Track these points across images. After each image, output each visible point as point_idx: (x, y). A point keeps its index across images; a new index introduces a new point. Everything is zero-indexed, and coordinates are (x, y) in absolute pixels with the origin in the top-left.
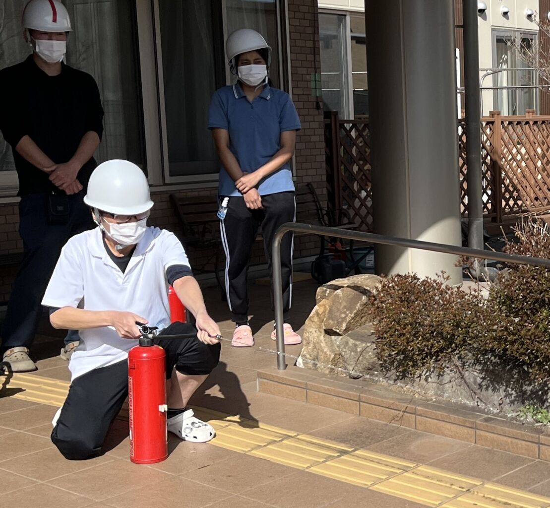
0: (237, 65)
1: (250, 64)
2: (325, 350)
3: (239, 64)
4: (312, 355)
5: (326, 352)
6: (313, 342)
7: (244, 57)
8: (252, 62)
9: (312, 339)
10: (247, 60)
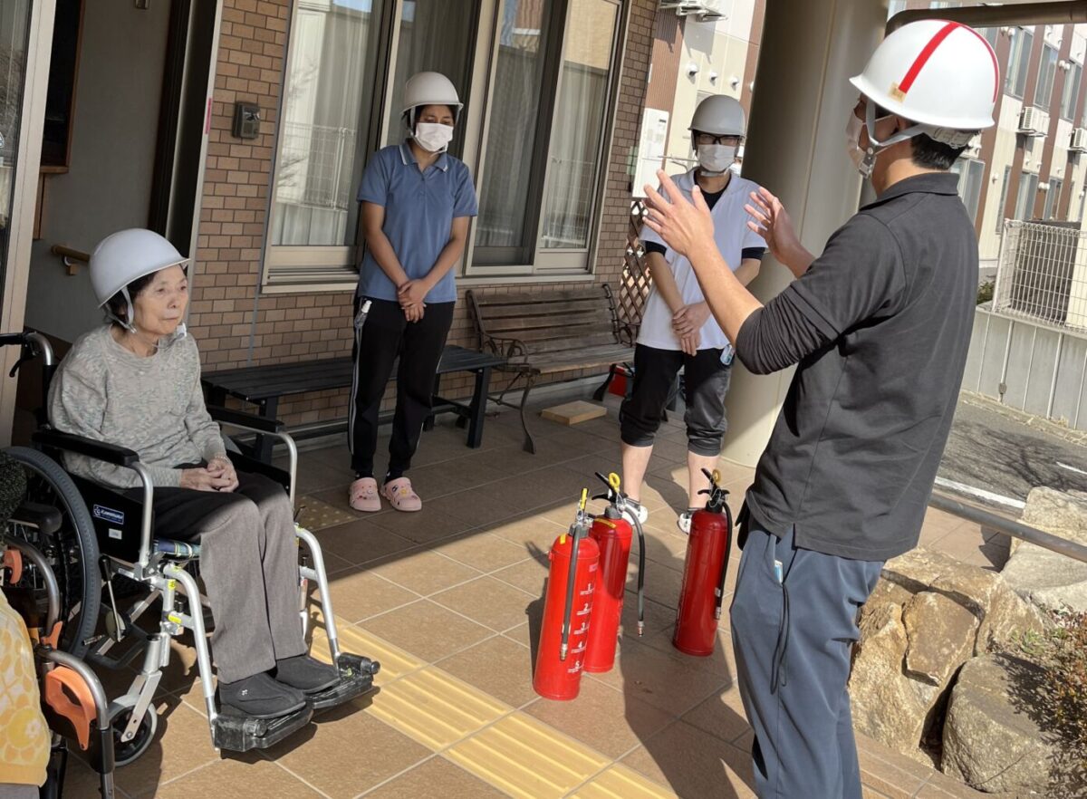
0: (417, 119)
1: (436, 122)
2: (904, 708)
3: (422, 118)
4: (868, 705)
5: (905, 712)
6: (875, 682)
7: (429, 111)
8: (439, 121)
9: (873, 676)
10: (433, 116)
